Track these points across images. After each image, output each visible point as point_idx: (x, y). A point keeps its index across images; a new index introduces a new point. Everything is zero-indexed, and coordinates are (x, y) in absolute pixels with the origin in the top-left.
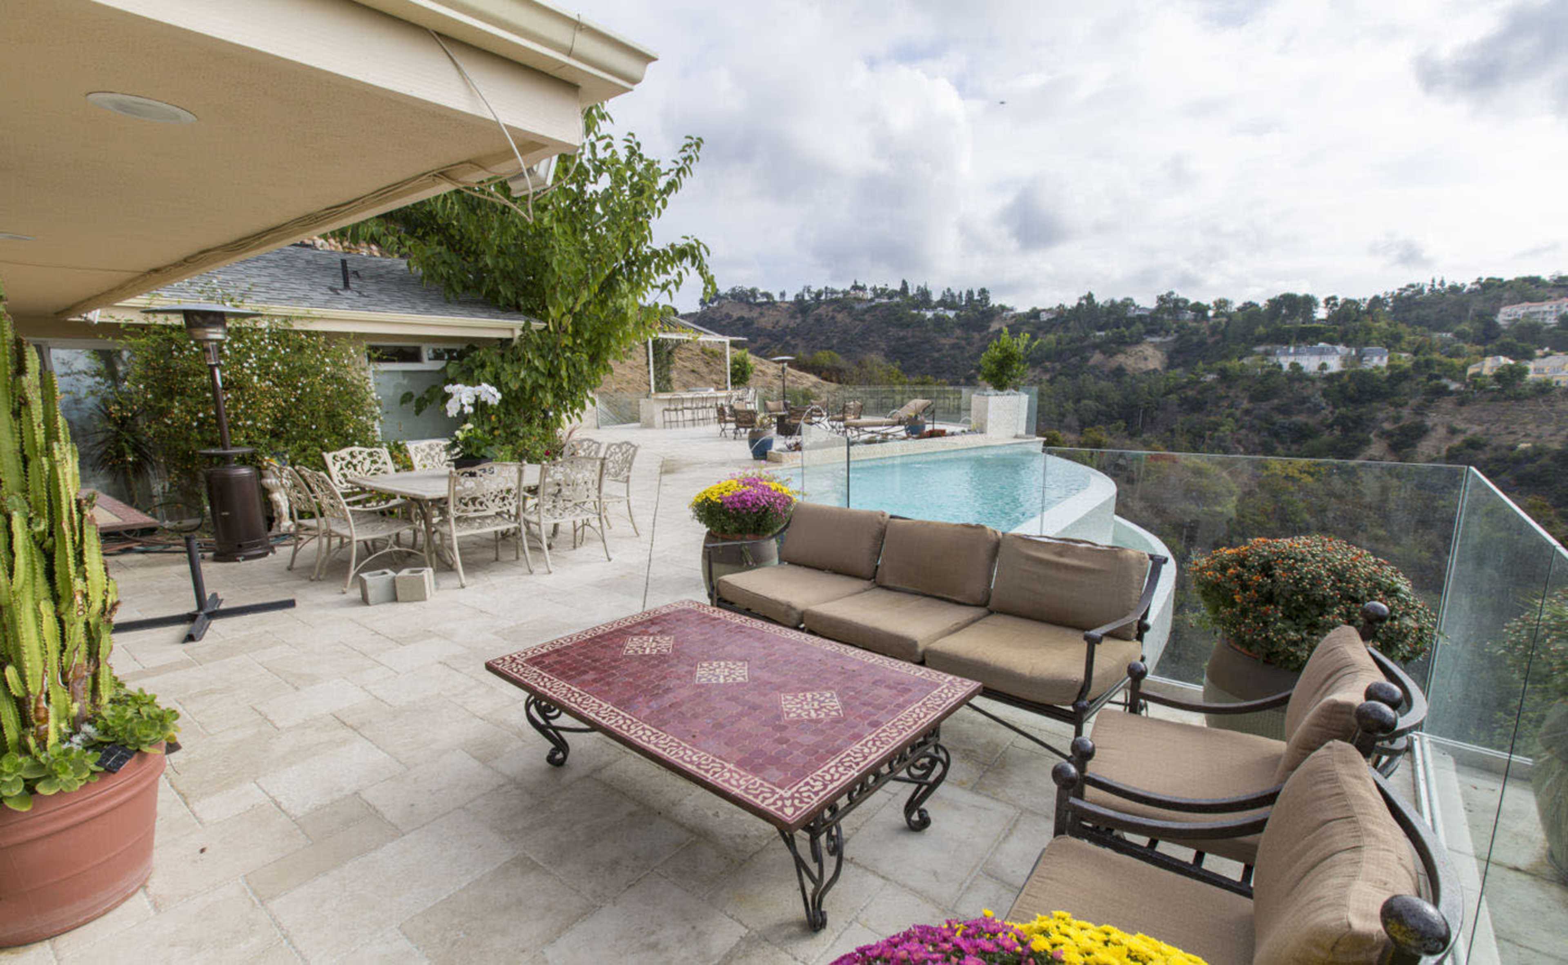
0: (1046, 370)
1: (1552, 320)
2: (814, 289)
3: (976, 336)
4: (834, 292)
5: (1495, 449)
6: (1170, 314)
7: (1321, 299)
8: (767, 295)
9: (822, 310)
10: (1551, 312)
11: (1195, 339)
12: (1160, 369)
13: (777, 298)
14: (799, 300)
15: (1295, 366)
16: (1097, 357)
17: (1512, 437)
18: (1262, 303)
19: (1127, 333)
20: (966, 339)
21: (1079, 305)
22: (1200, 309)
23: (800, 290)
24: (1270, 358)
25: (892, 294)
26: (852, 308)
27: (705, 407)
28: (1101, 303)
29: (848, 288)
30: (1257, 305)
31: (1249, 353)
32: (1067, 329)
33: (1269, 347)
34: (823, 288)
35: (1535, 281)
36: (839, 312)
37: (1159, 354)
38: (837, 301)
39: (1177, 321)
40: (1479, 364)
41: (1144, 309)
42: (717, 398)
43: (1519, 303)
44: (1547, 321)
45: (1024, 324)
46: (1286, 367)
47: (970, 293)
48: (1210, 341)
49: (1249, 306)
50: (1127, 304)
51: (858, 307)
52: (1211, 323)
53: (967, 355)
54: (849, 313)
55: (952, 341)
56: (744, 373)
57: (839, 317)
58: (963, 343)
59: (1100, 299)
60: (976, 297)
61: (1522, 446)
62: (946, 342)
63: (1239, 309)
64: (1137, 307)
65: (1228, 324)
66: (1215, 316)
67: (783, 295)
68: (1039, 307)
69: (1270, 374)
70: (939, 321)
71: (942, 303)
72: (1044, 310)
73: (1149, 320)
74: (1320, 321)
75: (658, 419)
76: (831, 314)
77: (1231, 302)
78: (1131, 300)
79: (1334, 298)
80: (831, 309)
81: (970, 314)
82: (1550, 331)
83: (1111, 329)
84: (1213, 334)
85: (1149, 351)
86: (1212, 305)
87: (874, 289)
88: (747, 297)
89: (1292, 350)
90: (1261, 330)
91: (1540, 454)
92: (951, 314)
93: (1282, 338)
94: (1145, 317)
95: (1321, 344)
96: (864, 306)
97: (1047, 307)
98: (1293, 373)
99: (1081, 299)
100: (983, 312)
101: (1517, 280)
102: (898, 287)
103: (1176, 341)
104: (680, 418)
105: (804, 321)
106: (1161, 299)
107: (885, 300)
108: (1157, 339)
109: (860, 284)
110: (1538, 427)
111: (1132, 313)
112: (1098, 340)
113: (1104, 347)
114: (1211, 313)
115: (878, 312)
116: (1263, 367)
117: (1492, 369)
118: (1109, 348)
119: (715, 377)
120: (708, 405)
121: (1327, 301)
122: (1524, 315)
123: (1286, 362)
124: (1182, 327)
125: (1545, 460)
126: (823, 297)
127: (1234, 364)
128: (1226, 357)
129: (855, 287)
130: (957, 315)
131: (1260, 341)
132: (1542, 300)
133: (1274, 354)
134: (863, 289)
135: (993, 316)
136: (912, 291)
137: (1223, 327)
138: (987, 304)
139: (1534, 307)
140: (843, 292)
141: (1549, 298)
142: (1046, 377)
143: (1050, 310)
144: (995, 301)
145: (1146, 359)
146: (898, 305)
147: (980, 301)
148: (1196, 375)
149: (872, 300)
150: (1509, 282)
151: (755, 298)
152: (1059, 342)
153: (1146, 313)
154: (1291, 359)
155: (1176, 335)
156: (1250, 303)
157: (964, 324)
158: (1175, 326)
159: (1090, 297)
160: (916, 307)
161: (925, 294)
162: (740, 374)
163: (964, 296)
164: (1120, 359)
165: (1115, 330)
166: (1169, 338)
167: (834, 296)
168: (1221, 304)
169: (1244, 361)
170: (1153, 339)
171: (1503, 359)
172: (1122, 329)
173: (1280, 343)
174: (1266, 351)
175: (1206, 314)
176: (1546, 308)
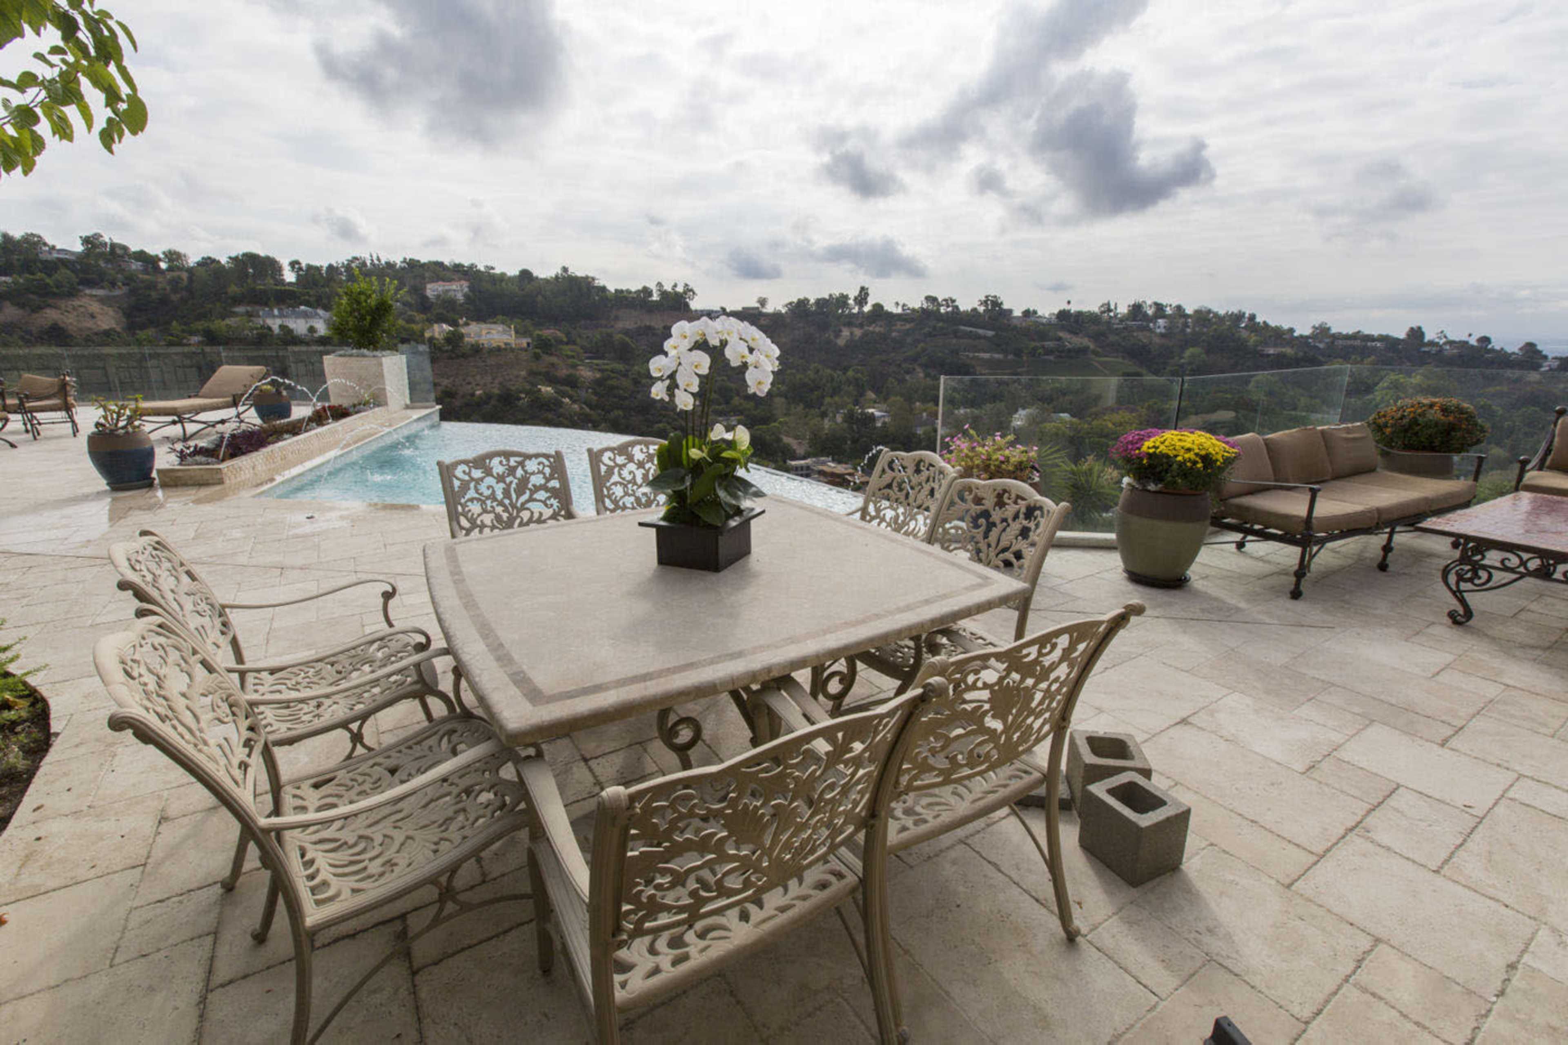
5: (463, 396)
6: (107, 261)
7: (285, 263)
10: (458, 291)
11: (154, 295)
12: (118, 329)
15: (285, 328)
16: (10, 312)
17: (470, 387)
18: (224, 260)
19: (50, 282)
22: (148, 260)
24: (255, 319)
30: (219, 262)
31: (228, 314)
33: (249, 309)
35: (440, 264)
37: (108, 310)
39: (121, 271)
40: (431, 329)
41: (65, 251)
43: (437, 281)
44: (458, 298)
46: (276, 329)
48: (176, 297)
49: (210, 264)
50: (33, 241)
52: (168, 276)
61: (478, 393)
63: (199, 265)
64: (53, 247)
65: (191, 279)
66: (170, 269)
69: (261, 336)
73: (78, 266)
74: (291, 284)
77: (186, 256)
79: (298, 263)
82: (461, 305)
83: (20, 274)
84: (175, 290)
85: (93, 306)
86: (162, 256)
89: (275, 312)
90: (234, 289)
93: (260, 299)
94: (69, 261)
95: (302, 308)
98: (286, 335)
101: (430, 262)
103: (128, 296)
106: (86, 241)
108: (100, 292)
110: (482, 377)
113: (17, 298)
114: (163, 265)
116: (252, 329)
117: (440, 333)
118: (26, 299)
121: (292, 265)
122: (442, 291)
123: (275, 324)
124: (130, 279)
127: (220, 325)
128: (205, 317)
131: (237, 300)
132: (450, 280)
133: (258, 316)
137: (186, 282)
139: (447, 286)
141: (453, 279)
145: (92, 316)
148: (174, 336)
150: (425, 264)
153: (73, 258)
154: (279, 322)
155: (125, 289)
156: (209, 258)
158: (120, 277)
164: (52, 315)
165: (28, 276)
166: (117, 292)
168: (173, 256)
169: (228, 321)
170: (94, 292)
171: (444, 326)
172: (39, 275)
173: (261, 304)
174: (247, 312)
175: (159, 267)
176: (454, 287)
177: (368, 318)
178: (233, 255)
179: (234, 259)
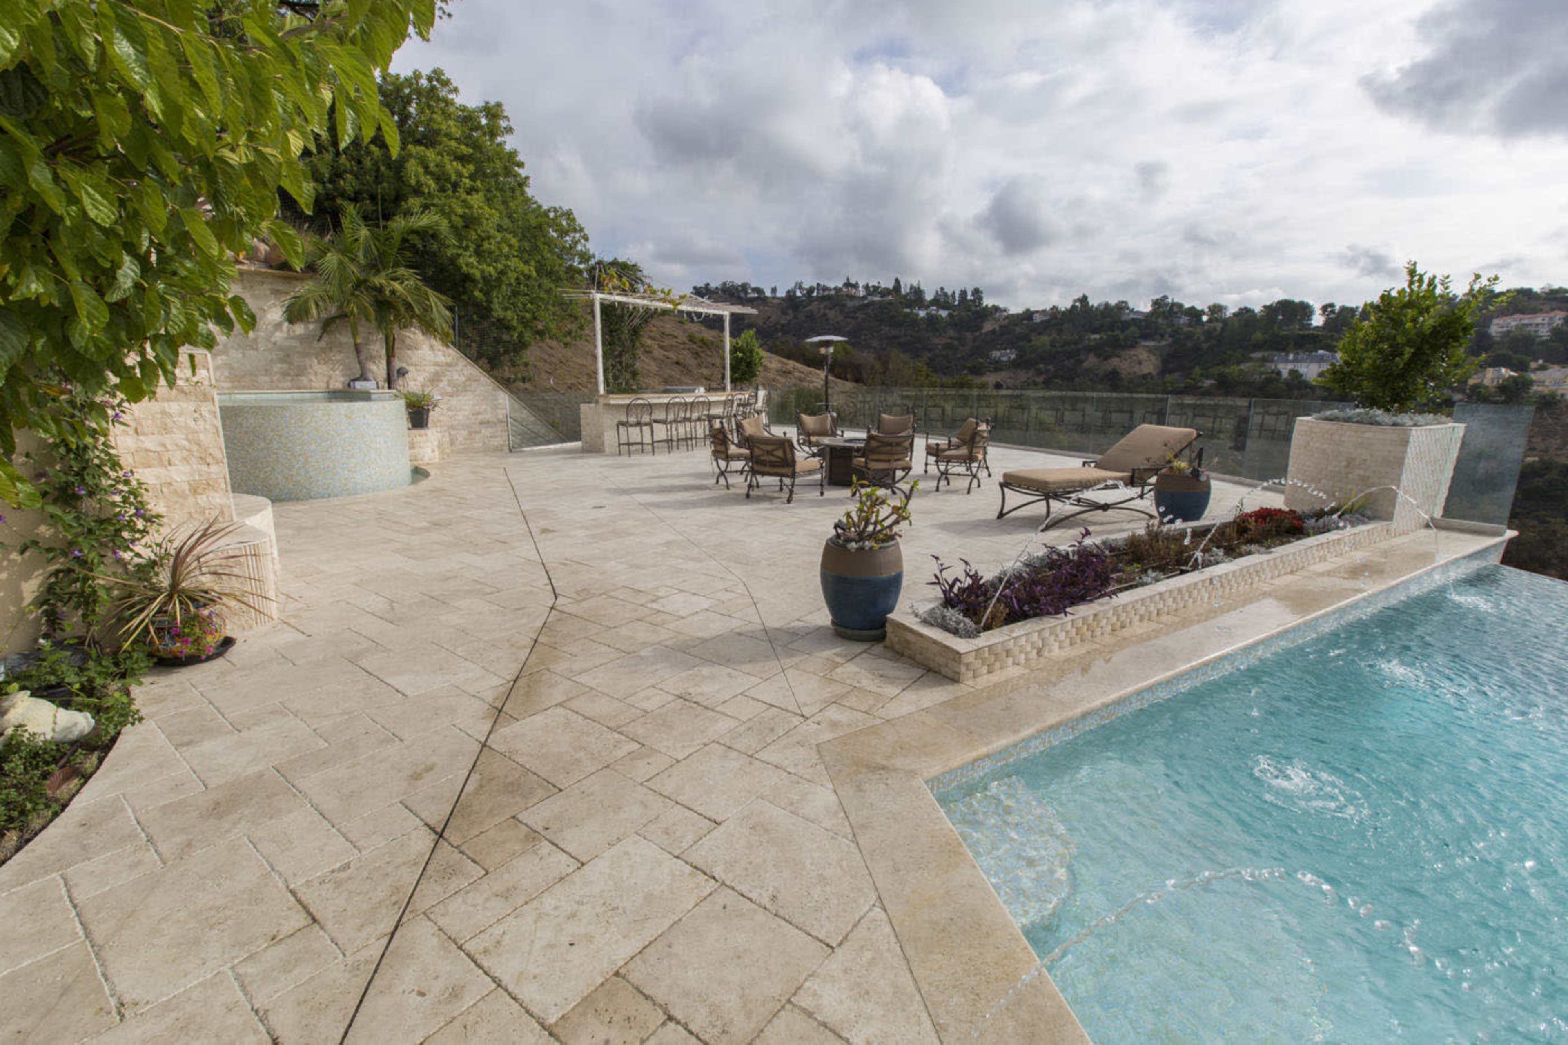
0: (1039, 373)
1: (1544, 333)
2: (806, 286)
3: (969, 335)
4: (825, 289)
5: (1501, 461)
6: (1166, 318)
7: (1317, 306)
8: (758, 290)
9: (814, 306)
10: (1543, 324)
11: (1189, 344)
12: (1154, 373)
13: (768, 294)
14: (791, 295)
15: (1294, 373)
16: (1091, 361)
17: (1521, 450)
18: (1257, 309)
19: (1121, 337)
20: (959, 339)
21: (1073, 307)
22: (1194, 314)
23: (791, 286)
24: (1268, 364)
25: (886, 292)
26: (844, 306)
27: (689, 420)
28: (1096, 305)
29: (840, 285)
30: (1253, 311)
31: (1245, 359)
32: (1060, 331)
33: (1266, 354)
34: (815, 285)
35: (1526, 293)
36: (830, 309)
37: (1152, 357)
38: (829, 298)
39: (1172, 325)
40: (1480, 375)
41: (1138, 312)
42: (709, 404)
43: (1512, 314)
44: (1540, 334)
45: (1016, 325)
46: (1285, 374)
47: (963, 293)
48: (1205, 346)
49: (1245, 313)
50: (1122, 306)
51: (850, 304)
52: (1206, 328)
53: (959, 355)
54: (841, 311)
55: (944, 341)
56: (749, 365)
57: (831, 314)
58: (956, 343)
59: (1094, 302)
60: (969, 297)
61: (1532, 459)
62: (938, 341)
63: (1234, 314)
64: (1132, 310)
65: (1223, 329)
66: (1210, 321)
67: (774, 290)
68: (1032, 309)
69: (1269, 381)
70: (932, 320)
71: (935, 302)
72: (1037, 312)
73: (1143, 324)
74: (1317, 328)
75: (610, 438)
76: (822, 311)
77: (1225, 308)
78: (1126, 303)
79: (1332, 305)
80: (822, 306)
81: (963, 314)
82: (1543, 343)
83: (1105, 332)
84: (1207, 340)
85: (1143, 355)
86: (1206, 310)
87: (867, 287)
88: (738, 291)
89: (1291, 357)
90: (1258, 336)
91: (1547, 468)
92: (944, 313)
93: (1280, 345)
94: (1140, 320)
95: (1321, 352)
96: (857, 303)
97: (1040, 308)
98: (1293, 379)
99: (1075, 301)
100: (976, 312)
102: (891, 285)
103: (1170, 345)
104: (647, 439)
105: (795, 317)
106: (1156, 303)
107: (877, 298)
108: (1151, 344)
109: (853, 281)
110: (1543, 440)
111: (1126, 317)
112: (1092, 344)
113: (1097, 350)
114: (1205, 318)
115: (869, 311)
116: (1262, 373)
117: (1493, 380)
118: (1102, 351)
119: (705, 372)
120: (695, 415)
121: (1324, 308)
122: (1517, 327)
123: (1285, 369)
124: (1176, 332)
125: (1554, 475)
126: (815, 294)
127: (1234, 370)
128: (1223, 363)
129: (848, 284)
130: (950, 315)
131: (1257, 347)
132: (1534, 311)
133: (1272, 361)
134: (855, 286)
135: (986, 316)
136: (904, 290)
137: (1218, 332)
138: (980, 304)
139: (1526, 319)
140: (836, 289)
141: (1541, 310)
142: (1040, 379)
143: (1044, 312)
144: (988, 302)
145: (1140, 363)
146: (890, 303)
147: (974, 301)
148: (1194, 380)
149: (864, 298)
151: (746, 293)
152: (1053, 343)
153: (1141, 317)
154: (1290, 366)
155: (1170, 340)
156: (1246, 309)
157: (955, 323)
158: (1169, 330)
159: (1084, 300)
160: (910, 305)
161: (917, 292)
162: (743, 366)
163: (957, 296)
164: (1115, 362)
165: (1110, 333)
166: (1164, 343)
167: (826, 293)
168: (1217, 309)
169: (1242, 367)
170: (1147, 344)
171: (1503, 370)
172: (1117, 332)
173: (1278, 350)
174: (1263, 357)
175: (1201, 319)
176: (1539, 320)
177: (1408, 351)
178: (1268, 304)
179: (1267, 308)
